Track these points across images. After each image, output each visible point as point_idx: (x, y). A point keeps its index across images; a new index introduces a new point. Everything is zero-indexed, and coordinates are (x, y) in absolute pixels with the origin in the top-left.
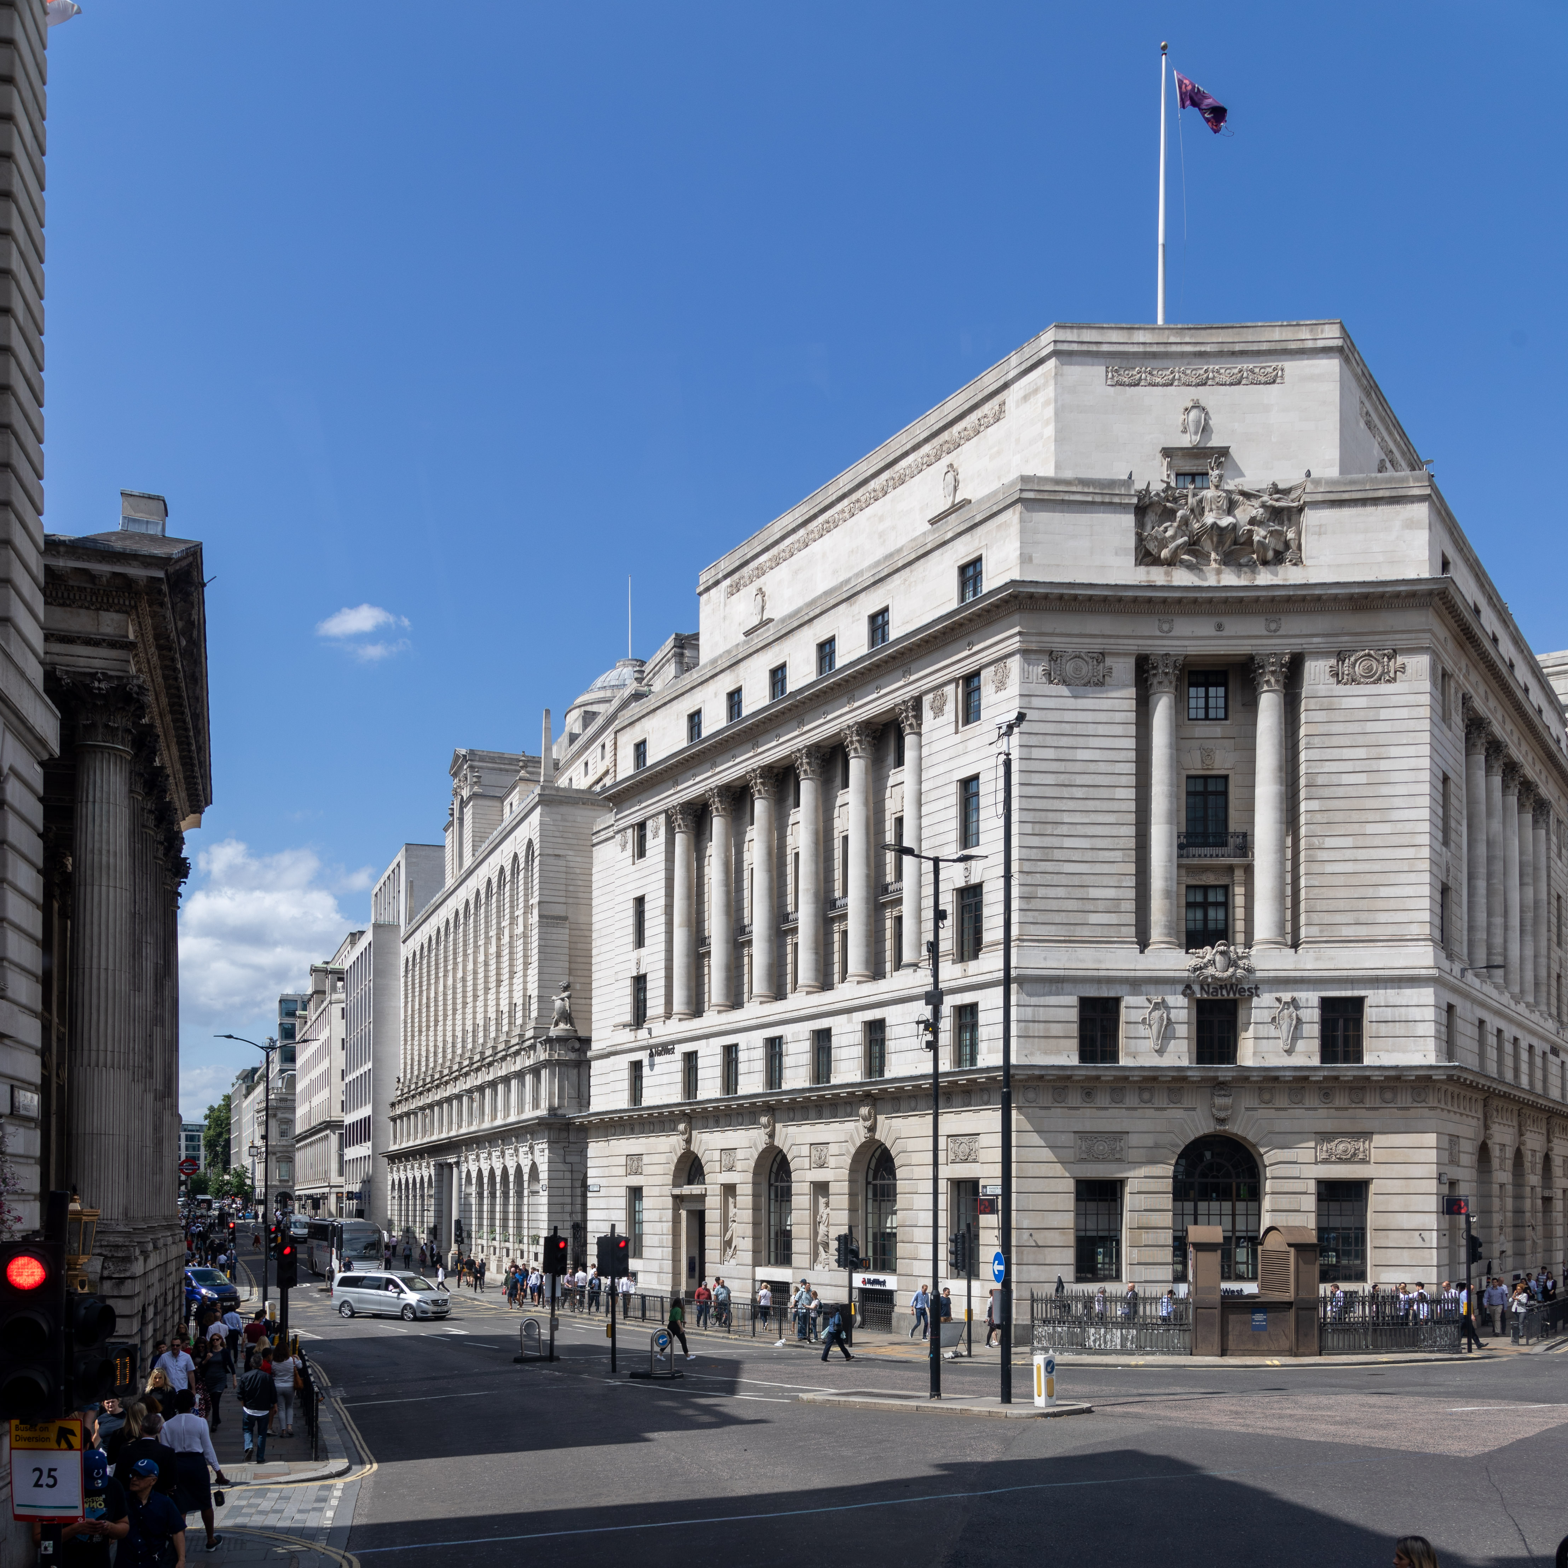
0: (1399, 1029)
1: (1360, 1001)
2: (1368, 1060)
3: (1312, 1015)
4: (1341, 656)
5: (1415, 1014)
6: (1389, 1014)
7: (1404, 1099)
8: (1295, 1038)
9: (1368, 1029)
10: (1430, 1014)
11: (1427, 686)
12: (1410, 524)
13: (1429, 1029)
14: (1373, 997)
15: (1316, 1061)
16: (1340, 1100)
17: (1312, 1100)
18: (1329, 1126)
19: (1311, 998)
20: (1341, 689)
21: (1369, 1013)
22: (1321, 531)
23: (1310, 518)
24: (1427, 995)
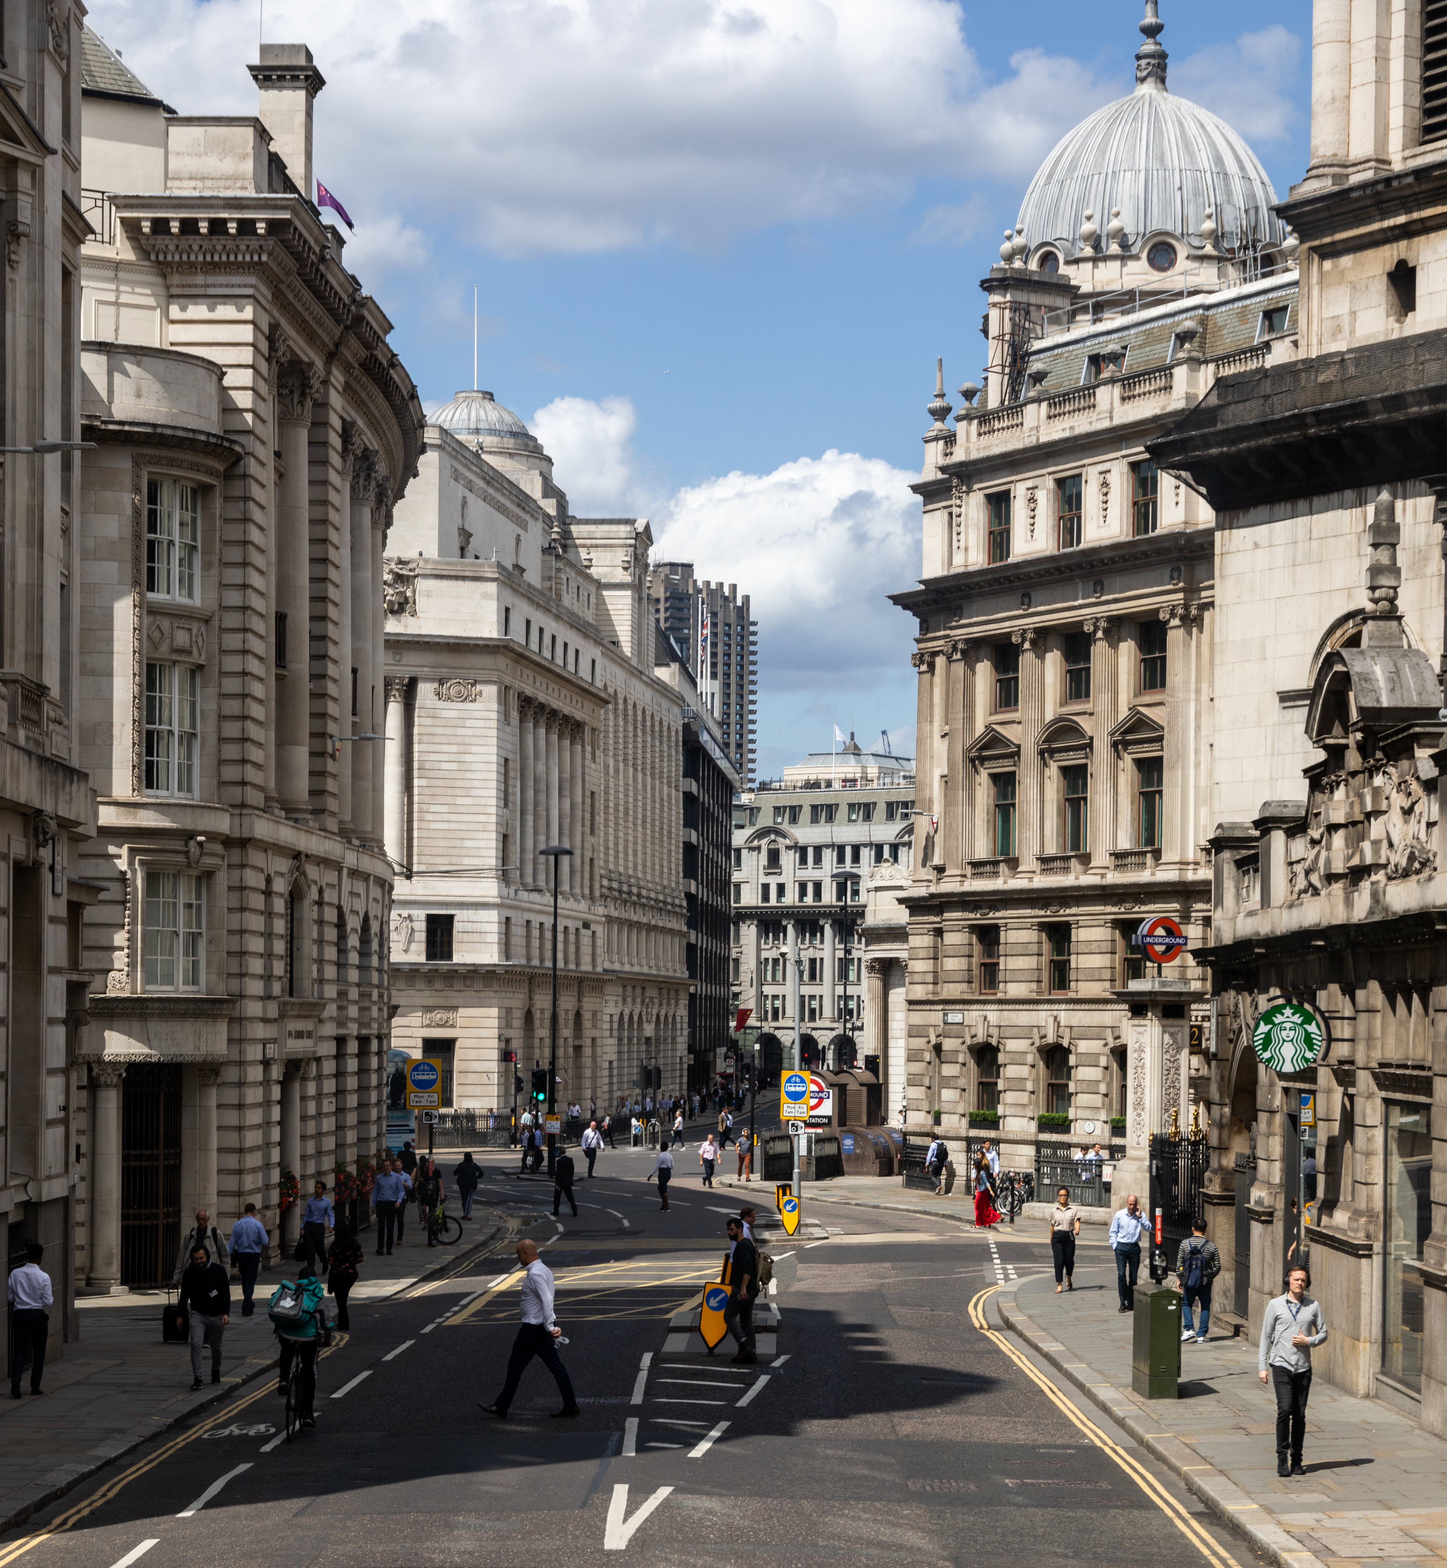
0: (476, 938)
1: (451, 918)
2: (457, 958)
3: (421, 926)
4: (441, 682)
5: (486, 927)
6: (469, 927)
7: (479, 985)
8: (410, 942)
9: (456, 937)
10: (495, 928)
11: (495, 706)
12: (485, 596)
13: (495, 938)
14: (460, 915)
15: (422, 959)
16: (439, 985)
17: (421, 985)
18: (431, 1002)
19: (420, 914)
20: (441, 704)
21: (457, 926)
22: (429, 594)
23: (422, 585)
24: (493, 916)
